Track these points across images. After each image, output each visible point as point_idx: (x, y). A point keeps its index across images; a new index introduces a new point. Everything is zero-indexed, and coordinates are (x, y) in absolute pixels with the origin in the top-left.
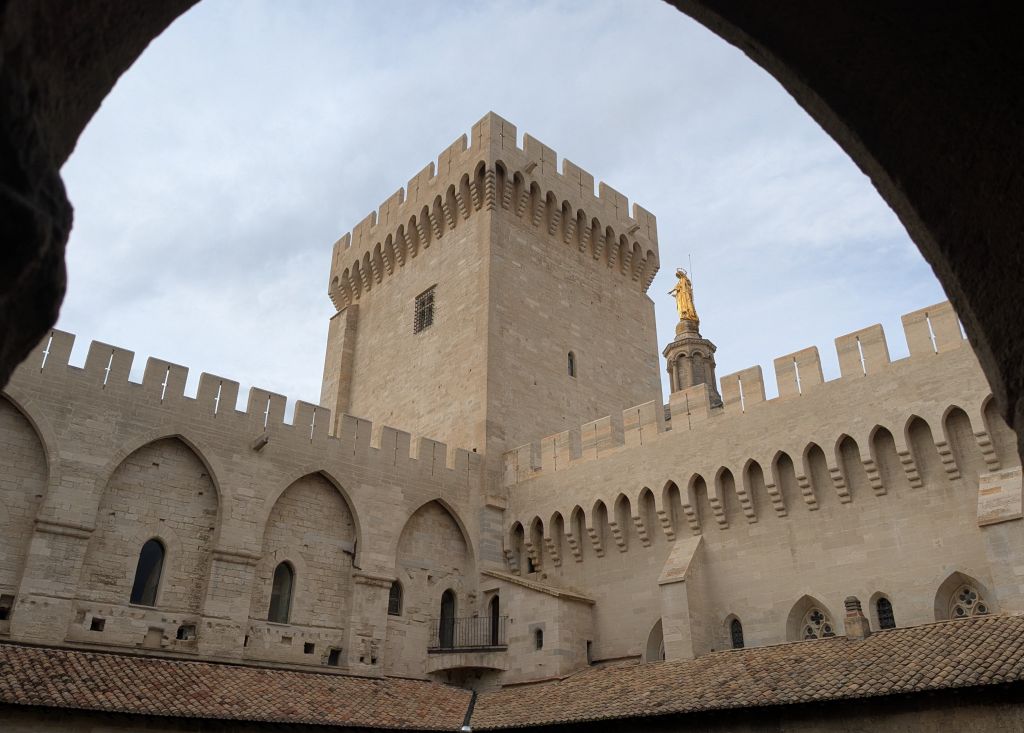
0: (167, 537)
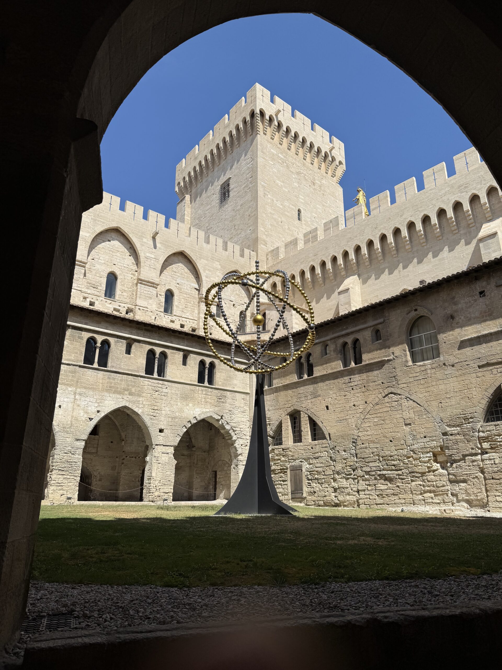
0: (118, 273)
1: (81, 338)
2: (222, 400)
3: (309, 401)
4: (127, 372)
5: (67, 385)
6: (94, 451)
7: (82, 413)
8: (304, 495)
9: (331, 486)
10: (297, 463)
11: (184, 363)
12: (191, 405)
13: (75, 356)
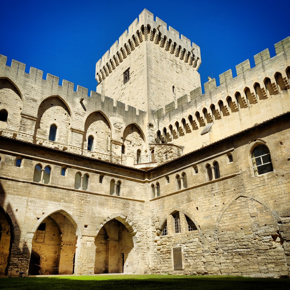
0: (57, 124)
1: (32, 165)
2: (127, 206)
3: (184, 205)
4: (62, 187)
5: (22, 195)
6: (42, 241)
7: (32, 214)
8: (183, 268)
9: (201, 260)
10: (178, 246)
11: (101, 181)
12: (105, 209)
13: (28, 176)
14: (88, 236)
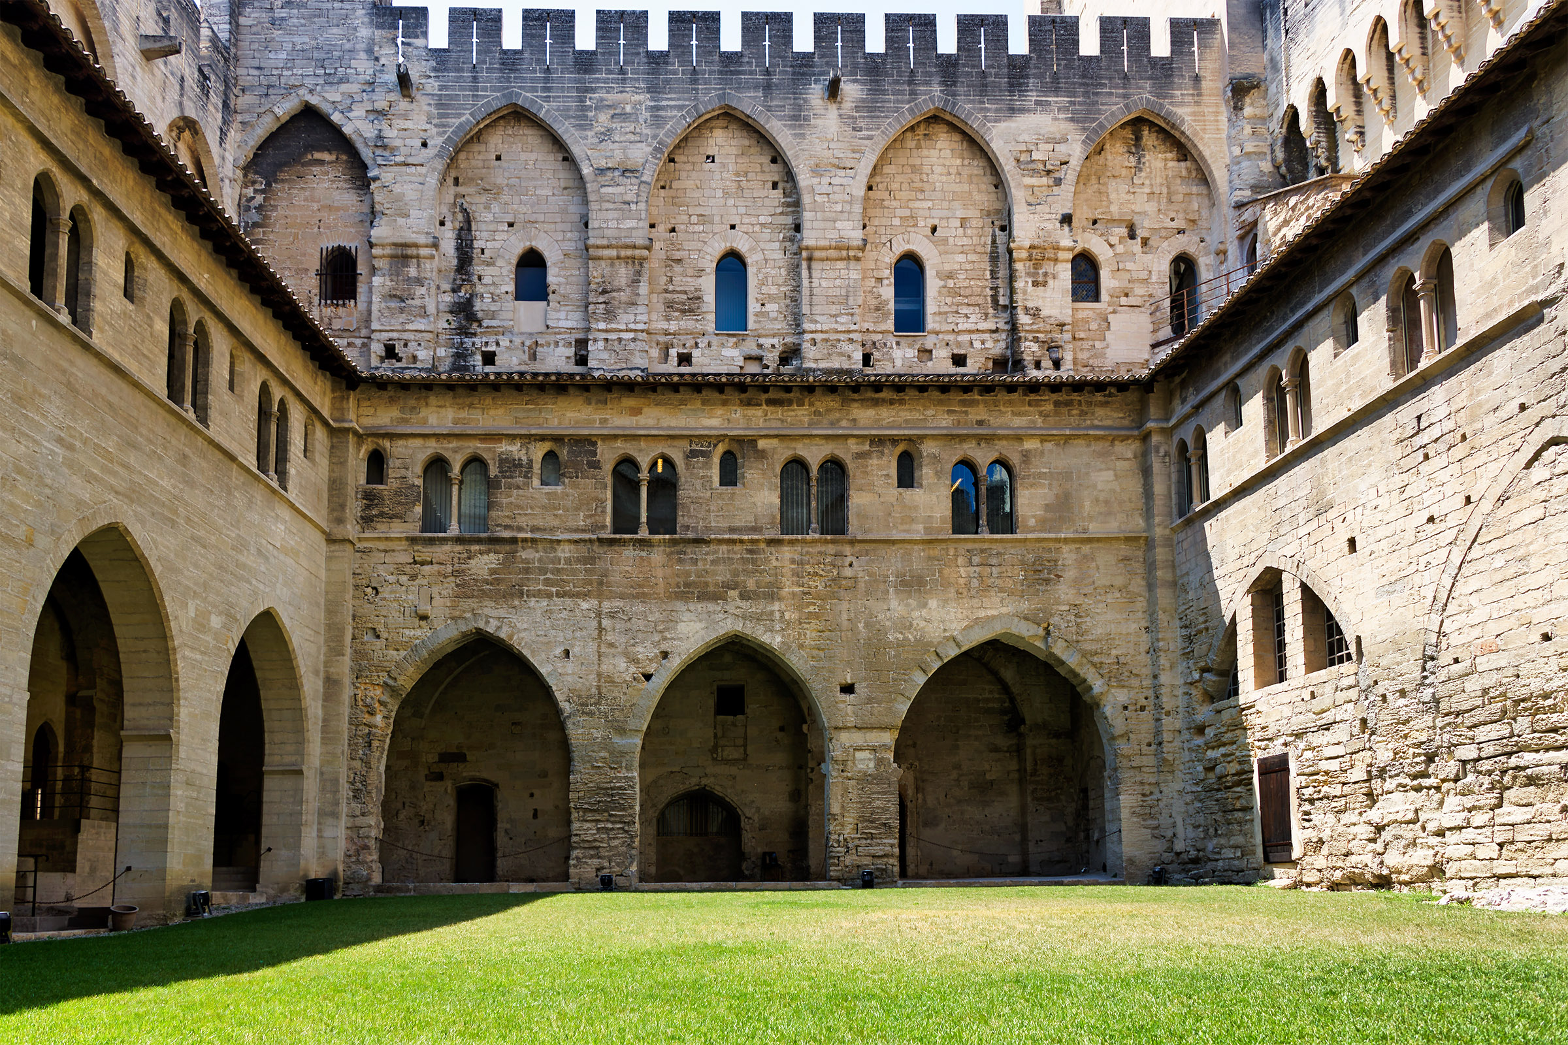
0: (745, 250)
1: (596, 465)
3: (1301, 533)
4: (727, 536)
5: (578, 595)
6: (736, 754)
7: (622, 664)
8: (1296, 852)
9: (1364, 817)
10: (1276, 749)
11: (907, 478)
12: (933, 603)
13: (586, 517)
14: (860, 729)
